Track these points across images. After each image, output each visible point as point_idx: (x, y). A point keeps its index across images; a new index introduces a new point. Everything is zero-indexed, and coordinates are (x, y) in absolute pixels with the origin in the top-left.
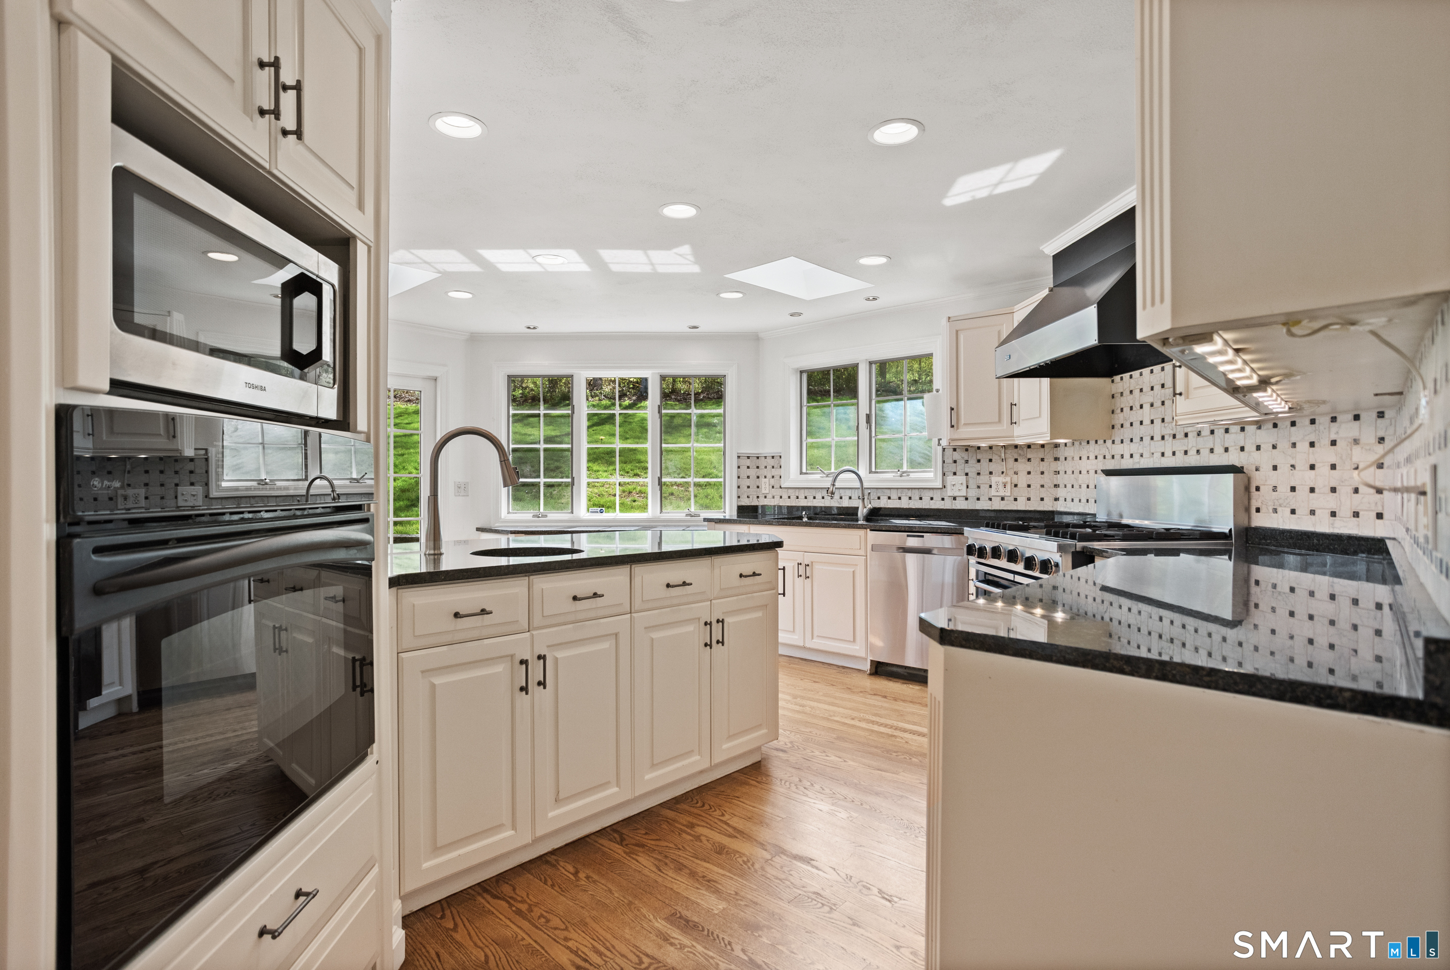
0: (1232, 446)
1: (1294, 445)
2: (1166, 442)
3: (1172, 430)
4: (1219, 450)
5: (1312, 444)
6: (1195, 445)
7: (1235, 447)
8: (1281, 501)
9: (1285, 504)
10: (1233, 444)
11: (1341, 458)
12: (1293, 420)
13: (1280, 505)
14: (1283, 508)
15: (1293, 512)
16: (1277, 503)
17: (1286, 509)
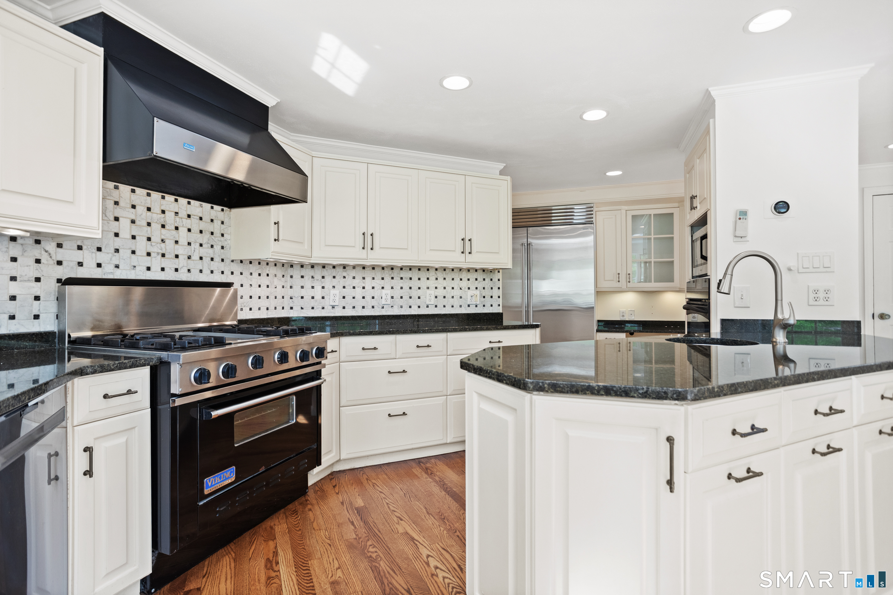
0: (216, 270)
1: (251, 274)
2: (154, 259)
3: (161, 249)
4: (206, 271)
5: (260, 275)
6: (185, 265)
7: (217, 271)
8: (245, 304)
9: (247, 306)
10: (216, 269)
11: (271, 282)
12: (251, 260)
13: (244, 306)
14: (246, 308)
15: (251, 309)
16: (243, 305)
17: (247, 308)
